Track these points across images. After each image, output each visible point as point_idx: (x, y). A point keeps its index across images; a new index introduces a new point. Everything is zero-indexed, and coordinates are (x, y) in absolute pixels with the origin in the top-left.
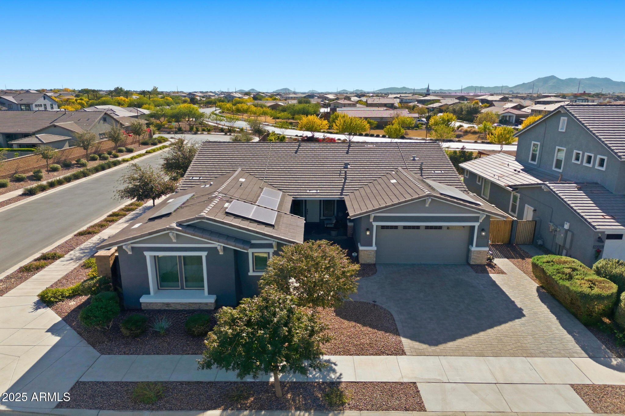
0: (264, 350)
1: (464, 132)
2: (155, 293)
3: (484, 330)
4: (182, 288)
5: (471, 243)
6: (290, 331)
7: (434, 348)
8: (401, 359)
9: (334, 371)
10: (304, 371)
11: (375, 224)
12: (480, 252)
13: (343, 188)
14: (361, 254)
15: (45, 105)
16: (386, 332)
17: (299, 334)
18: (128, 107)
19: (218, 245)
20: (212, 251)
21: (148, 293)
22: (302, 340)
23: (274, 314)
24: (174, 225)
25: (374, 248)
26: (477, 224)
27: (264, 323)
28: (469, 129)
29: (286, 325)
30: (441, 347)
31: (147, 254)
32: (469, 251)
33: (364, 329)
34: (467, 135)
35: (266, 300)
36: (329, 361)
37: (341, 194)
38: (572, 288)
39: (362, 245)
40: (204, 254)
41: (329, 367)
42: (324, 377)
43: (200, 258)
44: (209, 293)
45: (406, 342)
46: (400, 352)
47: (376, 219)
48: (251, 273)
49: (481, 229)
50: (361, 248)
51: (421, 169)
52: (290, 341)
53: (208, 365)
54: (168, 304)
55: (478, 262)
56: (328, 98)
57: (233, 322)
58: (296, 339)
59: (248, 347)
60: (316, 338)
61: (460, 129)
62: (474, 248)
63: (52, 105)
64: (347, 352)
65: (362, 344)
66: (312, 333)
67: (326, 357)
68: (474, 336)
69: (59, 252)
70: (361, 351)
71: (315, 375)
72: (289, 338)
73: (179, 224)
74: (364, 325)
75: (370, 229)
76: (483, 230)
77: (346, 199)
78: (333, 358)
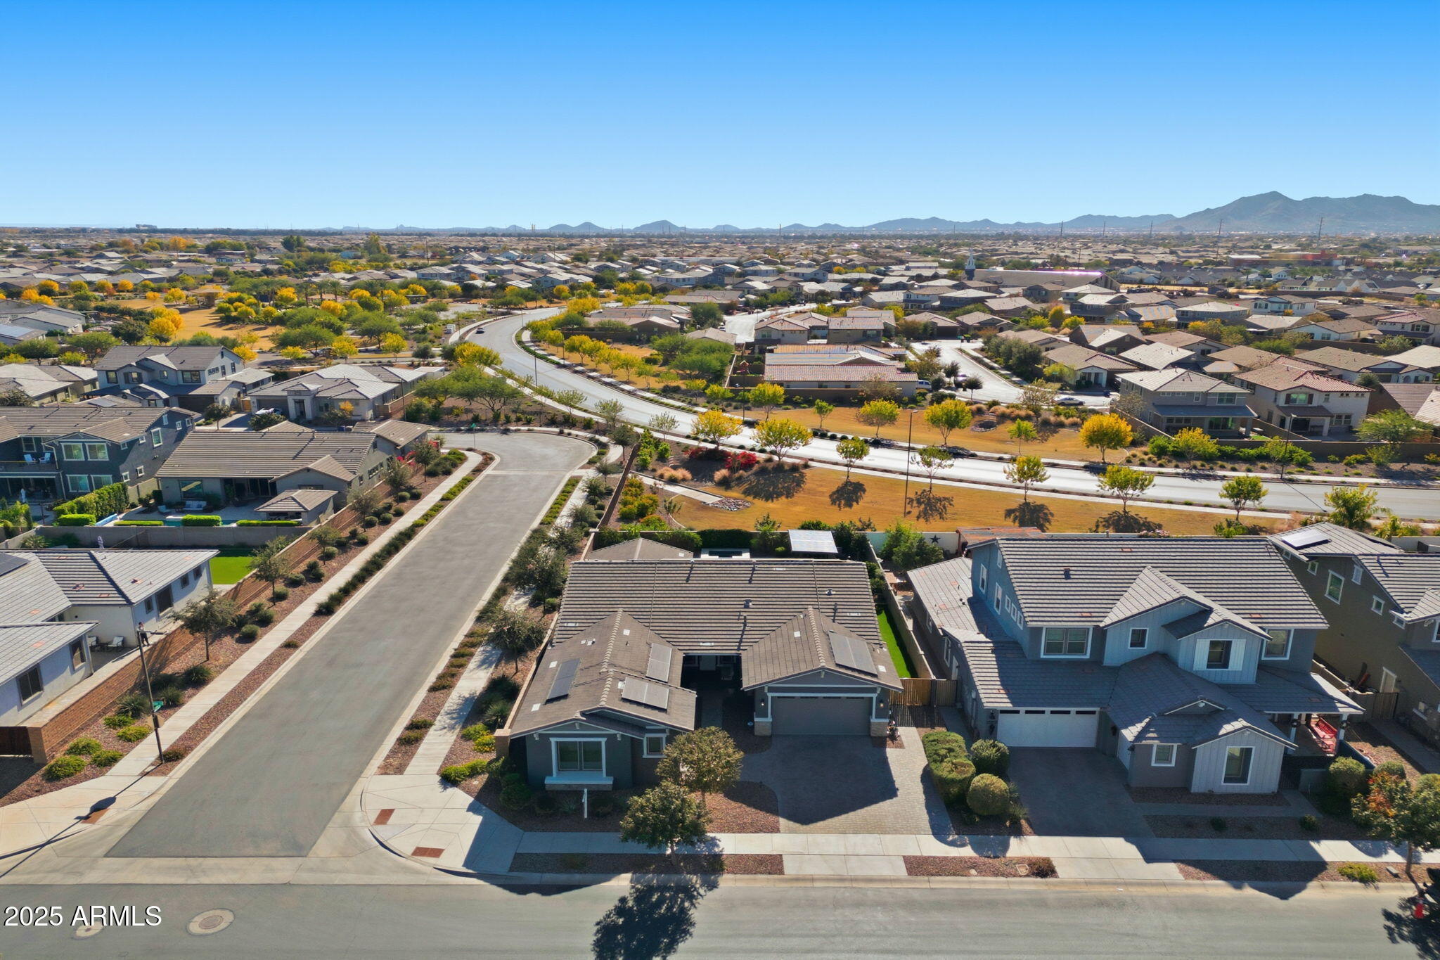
0: (665, 829)
1: (998, 416)
2: (558, 774)
3: (854, 810)
4: (581, 769)
5: (871, 714)
6: (683, 816)
7: (805, 827)
8: (776, 836)
9: (717, 846)
10: (693, 844)
11: (770, 695)
12: (879, 724)
13: (741, 638)
14: (756, 726)
15: (223, 368)
16: (767, 812)
17: (690, 817)
18: (403, 419)
19: (618, 733)
20: (611, 738)
21: (551, 774)
22: (692, 822)
23: (672, 803)
24: (578, 715)
25: (769, 719)
26: (874, 696)
27: (664, 810)
28: (1008, 411)
29: (680, 811)
30: (811, 826)
31: (553, 740)
32: (869, 722)
33: (748, 809)
34: (1003, 423)
35: (665, 792)
36: (714, 839)
37: (739, 649)
38: (935, 771)
39: (758, 716)
40: (603, 740)
41: (713, 843)
42: (710, 850)
43: (600, 743)
44: (607, 775)
45: (783, 822)
46: (775, 830)
47: (771, 690)
48: (645, 756)
49: (880, 701)
50: (756, 720)
51: (835, 610)
52: (683, 822)
53: (625, 840)
54: (569, 786)
55: (879, 734)
56: (754, 288)
57: (642, 809)
58: (687, 822)
59: (654, 826)
60: (702, 820)
61: (992, 409)
62: (874, 720)
63: (233, 365)
64: (731, 830)
65: (745, 823)
66: (699, 816)
67: (712, 835)
68: (844, 816)
69: (423, 717)
70: (743, 829)
71: (701, 848)
72: (683, 821)
73: (583, 714)
74: (749, 806)
75: (764, 700)
76: (881, 702)
77: (744, 655)
78: (718, 836)
